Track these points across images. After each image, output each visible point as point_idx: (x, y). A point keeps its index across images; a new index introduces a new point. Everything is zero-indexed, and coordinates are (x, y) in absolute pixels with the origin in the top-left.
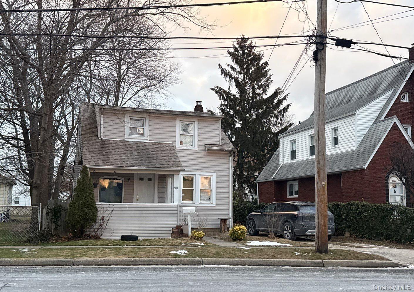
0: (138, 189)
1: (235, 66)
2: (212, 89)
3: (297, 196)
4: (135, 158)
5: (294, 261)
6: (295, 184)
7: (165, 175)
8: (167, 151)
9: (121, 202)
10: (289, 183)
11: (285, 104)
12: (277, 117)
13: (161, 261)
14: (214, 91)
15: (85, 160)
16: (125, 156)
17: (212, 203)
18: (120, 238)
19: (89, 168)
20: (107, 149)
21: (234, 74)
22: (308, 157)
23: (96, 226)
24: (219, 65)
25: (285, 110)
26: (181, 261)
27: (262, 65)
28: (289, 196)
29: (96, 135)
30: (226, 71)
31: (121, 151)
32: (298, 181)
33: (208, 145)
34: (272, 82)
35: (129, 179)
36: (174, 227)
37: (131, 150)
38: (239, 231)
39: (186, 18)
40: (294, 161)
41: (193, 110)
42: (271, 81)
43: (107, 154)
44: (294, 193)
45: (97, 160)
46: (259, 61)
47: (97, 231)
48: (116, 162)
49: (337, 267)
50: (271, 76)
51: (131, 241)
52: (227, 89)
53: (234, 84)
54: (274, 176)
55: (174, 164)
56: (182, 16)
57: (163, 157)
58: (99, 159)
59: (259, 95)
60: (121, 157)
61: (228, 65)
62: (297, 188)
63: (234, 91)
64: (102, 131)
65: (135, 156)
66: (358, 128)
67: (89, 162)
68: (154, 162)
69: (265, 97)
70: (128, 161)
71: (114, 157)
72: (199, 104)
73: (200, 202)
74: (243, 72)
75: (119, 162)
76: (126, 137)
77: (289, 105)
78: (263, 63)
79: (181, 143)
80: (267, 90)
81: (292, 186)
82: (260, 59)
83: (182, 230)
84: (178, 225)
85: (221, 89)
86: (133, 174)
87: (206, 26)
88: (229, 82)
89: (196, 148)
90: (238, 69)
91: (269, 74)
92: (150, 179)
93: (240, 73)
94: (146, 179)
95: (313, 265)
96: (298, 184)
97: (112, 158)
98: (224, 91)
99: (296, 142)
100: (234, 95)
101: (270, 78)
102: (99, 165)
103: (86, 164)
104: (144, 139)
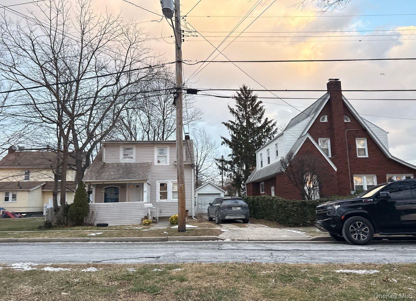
2: (223, 123)
8: (144, 168)
10: (261, 184)
11: (274, 129)
19: (85, 182)
20: (104, 169)
22: (267, 165)
24: (228, 106)
25: (274, 132)
28: (261, 193)
29: (102, 161)
30: (234, 109)
31: (112, 169)
35: (123, 187)
36: (143, 217)
40: (262, 168)
44: (263, 190)
45: (93, 177)
48: (105, 177)
51: (101, 227)
54: (252, 179)
60: (110, 174)
61: (236, 106)
62: (264, 187)
64: (105, 158)
65: (120, 172)
67: (86, 178)
69: (260, 125)
73: (172, 199)
76: (120, 160)
78: (258, 103)
79: (159, 162)
82: (255, 99)
84: (146, 216)
89: (168, 164)
91: (263, 109)
92: (137, 186)
95: (160, 240)
96: (264, 183)
97: (103, 175)
99: (263, 155)
104: (132, 161)
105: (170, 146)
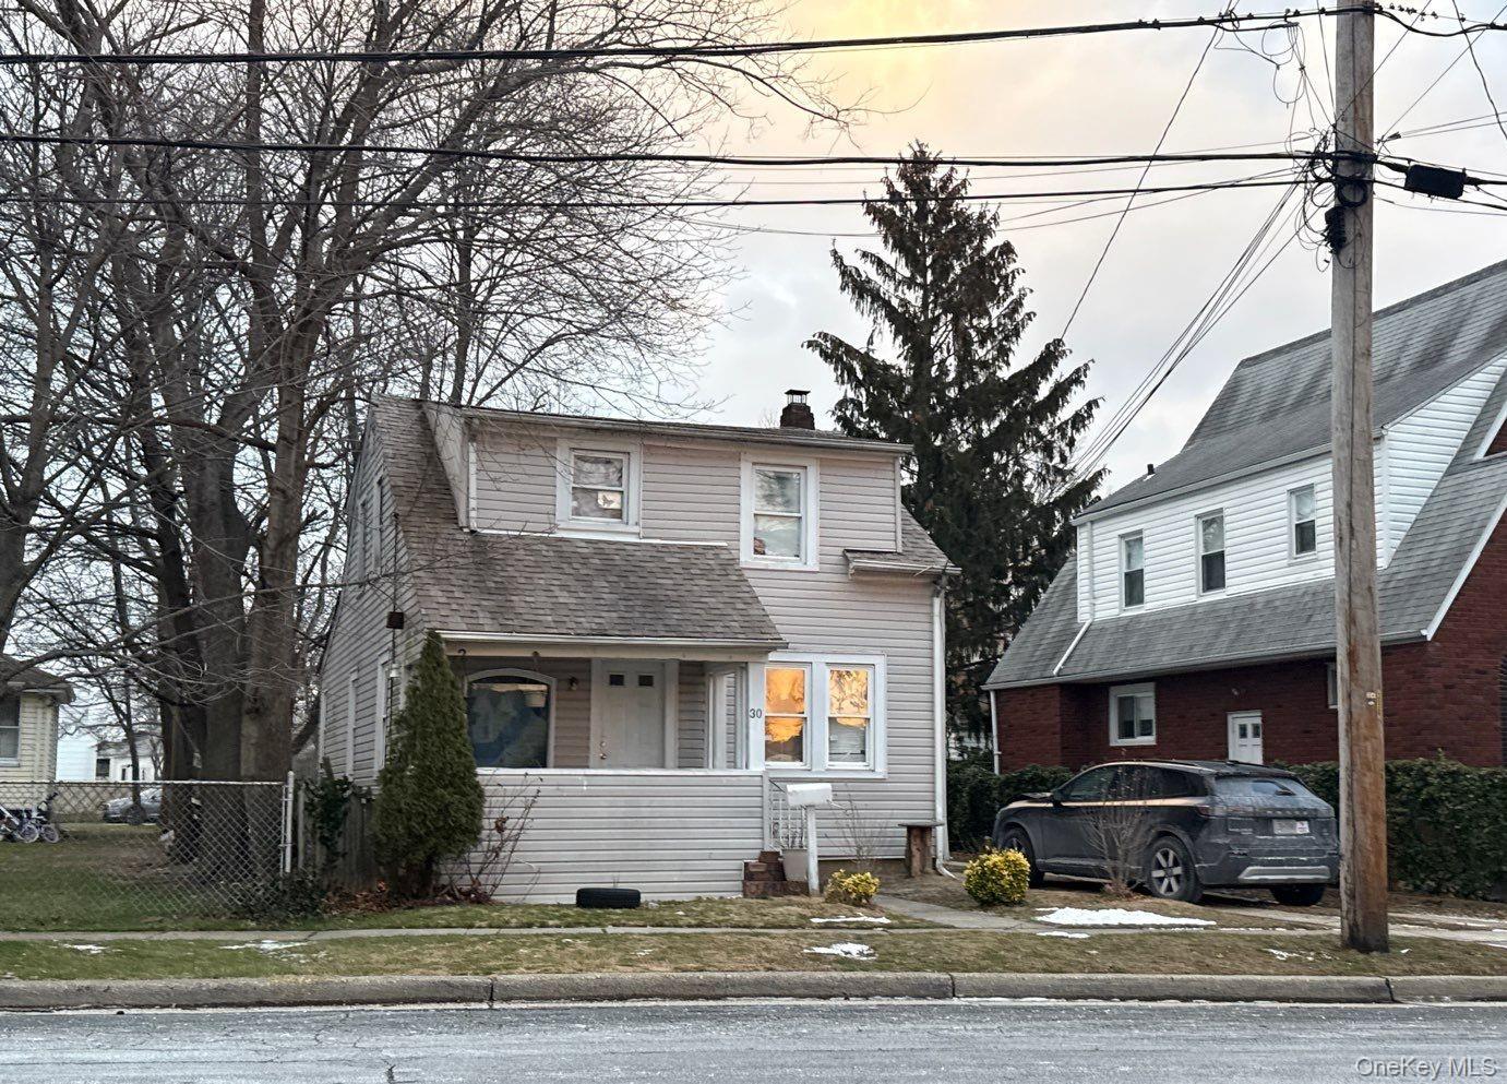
0: (606, 716)
1: (891, 257)
2: (810, 344)
3: (1150, 740)
4: (602, 602)
5: (1287, 983)
6: (1139, 695)
7: (701, 664)
8: (711, 577)
9: (544, 766)
10: (1116, 693)
11: (1076, 401)
12: (1048, 449)
13: (806, 985)
14: (817, 352)
15: (430, 612)
16: (565, 594)
17: (871, 767)
18: (573, 900)
19: (448, 642)
20: (498, 568)
21: (887, 288)
22: (1194, 597)
23: (476, 856)
24: (835, 252)
25: (1079, 421)
26: (878, 982)
27: (991, 255)
28: (1116, 741)
29: (454, 518)
30: (860, 275)
31: (549, 576)
32: (1151, 685)
33: (857, 555)
34: (1030, 319)
35: (573, 681)
36: (752, 856)
37: (582, 572)
38: (1005, 873)
39: (761, 80)
40: (1134, 611)
41: (777, 425)
42: (1028, 314)
43: (502, 589)
44: (1137, 729)
45: (473, 611)
46: (982, 240)
47: (480, 873)
48: (541, 618)
49: (1439, 999)
50: (1025, 295)
51: (618, 911)
52: (860, 345)
53: (887, 328)
54: (1060, 665)
55: (746, 624)
56: (744, 73)
57: (703, 600)
58: (475, 608)
59: (984, 365)
60: (554, 600)
61: (865, 255)
62: (1147, 710)
63: (890, 351)
65: (605, 596)
66: (1394, 489)
67: (443, 619)
68: (676, 616)
69: (1004, 374)
70: (580, 614)
71: (528, 599)
72: (797, 399)
73: (828, 762)
74: (919, 280)
75: (550, 618)
76: (562, 525)
77: (1092, 404)
78: (996, 248)
79: (759, 547)
80: (1013, 347)
81: (1127, 704)
82: (984, 231)
83: (780, 868)
84: (767, 849)
85: (838, 343)
86: (588, 661)
87: (829, 111)
88: (872, 317)
89: (812, 564)
90: (904, 271)
91: (1015, 289)
92: (646, 681)
93: (910, 283)
94: (631, 680)
95: (1355, 995)
96: (1152, 694)
97: (523, 604)
98: (850, 351)
99: (1145, 540)
100: (887, 367)
101: (1018, 303)
102: (479, 628)
103: (437, 625)
104: (624, 534)
105: (823, 463)
